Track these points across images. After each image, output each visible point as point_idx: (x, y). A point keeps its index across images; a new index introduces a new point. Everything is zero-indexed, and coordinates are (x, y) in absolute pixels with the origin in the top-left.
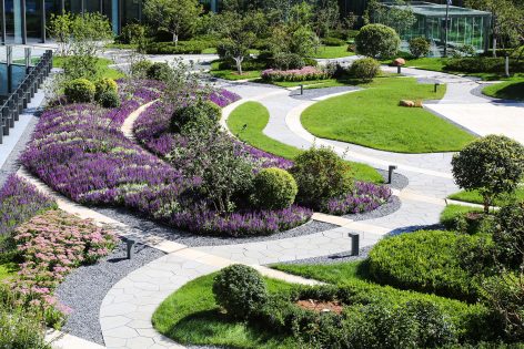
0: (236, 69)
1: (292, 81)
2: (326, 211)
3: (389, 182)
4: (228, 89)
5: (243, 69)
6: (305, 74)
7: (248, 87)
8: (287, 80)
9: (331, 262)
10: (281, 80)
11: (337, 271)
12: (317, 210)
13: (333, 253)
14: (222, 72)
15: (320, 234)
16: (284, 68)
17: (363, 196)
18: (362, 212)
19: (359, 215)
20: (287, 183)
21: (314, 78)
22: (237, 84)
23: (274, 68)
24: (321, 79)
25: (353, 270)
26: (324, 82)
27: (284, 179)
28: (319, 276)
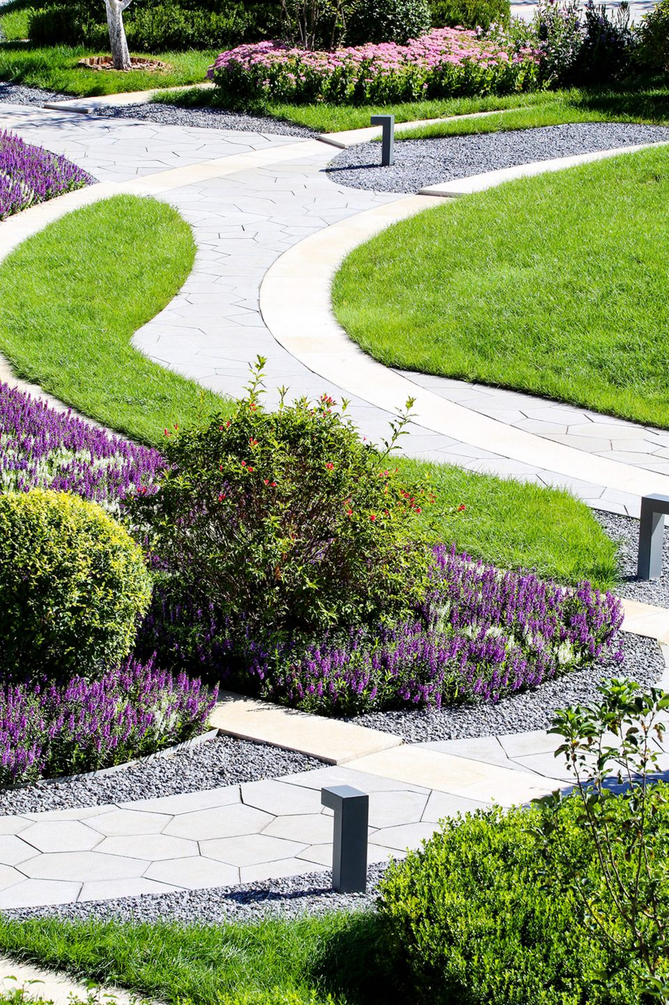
0: (103, 43)
1: (358, 99)
2: (287, 698)
3: (642, 574)
4: (32, 138)
5: (135, 44)
6: (424, 67)
7: (148, 130)
8: (335, 97)
9: (227, 916)
10: (306, 94)
11: (229, 951)
12: (247, 689)
13: (252, 877)
14: (39, 55)
15: (228, 793)
16: (325, 37)
17: (472, 631)
18: (455, 702)
19: (439, 717)
20: (100, 562)
21: (467, 88)
22: (101, 112)
23: (278, 36)
24: (504, 87)
25: (306, 951)
26: (519, 107)
27: (84, 543)
28: (145, 973)
